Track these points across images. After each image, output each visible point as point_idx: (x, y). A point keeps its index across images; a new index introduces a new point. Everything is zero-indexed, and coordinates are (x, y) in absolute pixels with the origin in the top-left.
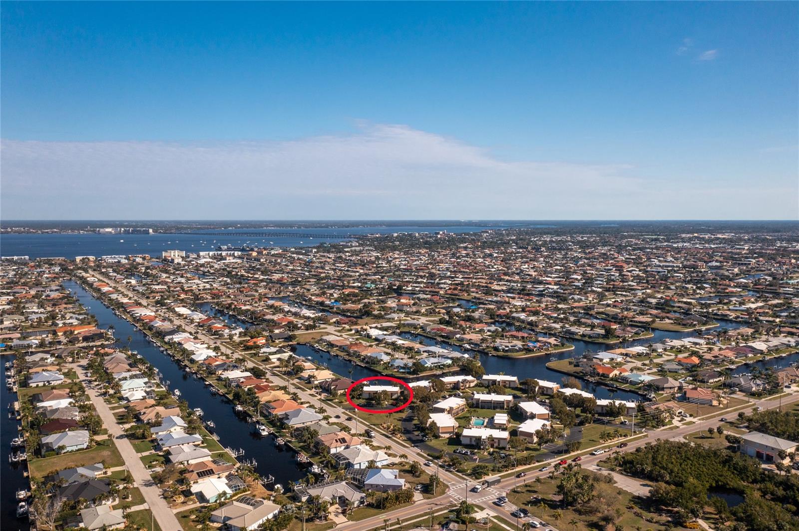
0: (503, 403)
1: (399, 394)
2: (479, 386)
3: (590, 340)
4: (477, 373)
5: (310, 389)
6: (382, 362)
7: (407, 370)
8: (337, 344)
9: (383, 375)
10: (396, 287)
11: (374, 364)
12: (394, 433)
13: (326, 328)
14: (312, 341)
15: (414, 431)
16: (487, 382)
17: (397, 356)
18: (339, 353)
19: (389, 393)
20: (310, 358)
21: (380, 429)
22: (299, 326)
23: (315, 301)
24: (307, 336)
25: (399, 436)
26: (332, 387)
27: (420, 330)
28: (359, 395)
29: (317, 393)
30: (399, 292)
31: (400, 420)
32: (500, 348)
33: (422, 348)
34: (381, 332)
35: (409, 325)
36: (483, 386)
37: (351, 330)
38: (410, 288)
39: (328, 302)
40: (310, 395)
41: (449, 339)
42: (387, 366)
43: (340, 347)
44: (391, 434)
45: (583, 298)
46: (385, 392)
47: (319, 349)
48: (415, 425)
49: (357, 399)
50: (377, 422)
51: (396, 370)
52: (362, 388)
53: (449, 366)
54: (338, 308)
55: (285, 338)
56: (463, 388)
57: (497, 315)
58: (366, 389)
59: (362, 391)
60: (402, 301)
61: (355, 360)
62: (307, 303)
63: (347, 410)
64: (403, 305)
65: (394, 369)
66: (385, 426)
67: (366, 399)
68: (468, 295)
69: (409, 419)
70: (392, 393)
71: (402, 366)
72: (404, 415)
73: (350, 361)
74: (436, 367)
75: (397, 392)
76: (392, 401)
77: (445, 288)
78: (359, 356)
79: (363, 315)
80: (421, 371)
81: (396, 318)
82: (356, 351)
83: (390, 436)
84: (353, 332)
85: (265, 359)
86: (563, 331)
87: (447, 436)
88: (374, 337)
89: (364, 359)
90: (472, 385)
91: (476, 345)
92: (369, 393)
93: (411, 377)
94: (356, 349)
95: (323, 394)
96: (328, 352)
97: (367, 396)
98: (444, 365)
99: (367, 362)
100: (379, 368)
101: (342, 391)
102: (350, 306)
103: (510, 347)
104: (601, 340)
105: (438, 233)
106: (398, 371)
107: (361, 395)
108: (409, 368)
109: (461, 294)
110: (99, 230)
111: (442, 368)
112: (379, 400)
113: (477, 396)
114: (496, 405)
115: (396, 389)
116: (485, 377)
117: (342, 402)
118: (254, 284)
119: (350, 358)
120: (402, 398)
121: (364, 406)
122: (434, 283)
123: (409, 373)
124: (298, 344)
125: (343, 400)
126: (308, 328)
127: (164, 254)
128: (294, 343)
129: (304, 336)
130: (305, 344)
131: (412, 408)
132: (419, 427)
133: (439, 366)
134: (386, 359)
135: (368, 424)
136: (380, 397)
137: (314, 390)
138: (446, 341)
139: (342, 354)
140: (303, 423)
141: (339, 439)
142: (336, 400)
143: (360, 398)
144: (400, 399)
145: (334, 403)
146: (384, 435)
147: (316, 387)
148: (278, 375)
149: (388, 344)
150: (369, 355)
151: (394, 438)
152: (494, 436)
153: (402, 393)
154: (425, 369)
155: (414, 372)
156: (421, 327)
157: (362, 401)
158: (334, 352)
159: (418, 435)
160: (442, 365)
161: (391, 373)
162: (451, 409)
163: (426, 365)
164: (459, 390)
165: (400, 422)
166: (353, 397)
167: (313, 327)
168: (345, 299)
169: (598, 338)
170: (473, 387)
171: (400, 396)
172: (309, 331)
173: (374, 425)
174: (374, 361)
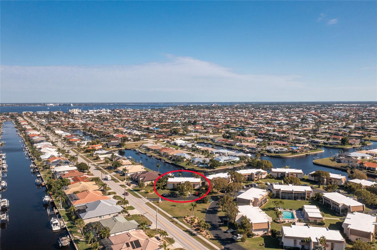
0: (304, 193)
1: (201, 185)
2: (270, 178)
3: (332, 146)
4: (266, 166)
5: (122, 181)
6: (185, 160)
7: (205, 166)
8: (152, 149)
9: (186, 169)
10: (193, 122)
11: (179, 161)
12: (198, 229)
13: (148, 140)
14: (135, 147)
15: (220, 226)
16: (276, 174)
17: (196, 156)
18: (153, 154)
19: (192, 184)
20: (130, 157)
21: (183, 222)
22: (129, 139)
23: (143, 128)
24: (133, 144)
25: (204, 233)
26: (141, 179)
27: (210, 141)
28: (164, 186)
29: (127, 184)
30: (194, 123)
31: (203, 212)
32: (272, 150)
33: (215, 151)
34: (184, 142)
35: (203, 138)
36: (273, 178)
37: (164, 141)
38: (201, 123)
39: (151, 128)
40: (121, 185)
41: (232, 146)
42: (189, 162)
43: (155, 150)
44: (196, 230)
45: (307, 126)
46: (188, 183)
47: (139, 152)
48: (221, 218)
49: (162, 189)
50: (180, 214)
51: (196, 166)
52: (167, 179)
53: (238, 162)
54: (157, 131)
55: (117, 146)
56: (256, 179)
57: (259, 134)
58: (170, 180)
59: (166, 182)
60: (196, 128)
61: (165, 159)
62: (139, 129)
63: (151, 201)
64: (198, 129)
65: (195, 164)
66: (188, 219)
67: (171, 190)
68: (236, 125)
69: (213, 211)
70: (195, 184)
71: (201, 162)
72: (207, 206)
73: (160, 159)
74: (228, 163)
75: (198, 183)
76: (194, 191)
77: (221, 123)
78: (167, 156)
79: (173, 134)
80: (217, 166)
81: (194, 135)
82: (166, 153)
83: (195, 232)
84: (165, 142)
85: (96, 158)
86: (309, 141)
87: (261, 233)
88: (179, 145)
89: (171, 158)
90: (264, 176)
91: (252, 149)
92: (173, 184)
93: (209, 170)
94: (165, 151)
95: (132, 185)
96: (145, 154)
97: (171, 187)
98: (234, 162)
99: (173, 160)
100: (182, 164)
101: (149, 183)
102: (164, 130)
103: (279, 150)
104: (340, 146)
105: (213, 105)
106: (198, 166)
107: (165, 185)
108: (207, 164)
109: (231, 125)
110: (47, 105)
111: (232, 164)
112: (182, 191)
113: (276, 187)
114: (296, 195)
115: (198, 180)
116: (274, 170)
117: (147, 193)
118: (111, 121)
119: (161, 157)
120: (204, 188)
121: (169, 196)
122: (215, 121)
123: (207, 168)
124: (126, 149)
125: (149, 191)
126: (135, 140)
127: (70, 111)
128: (123, 148)
129: (131, 145)
130: (130, 150)
131: (215, 198)
132: (226, 222)
133: (230, 162)
134: (188, 157)
135: (170, 216)
136: (183, 188)
137: (125, 181)
138: (230, 147)
139: (155, 155)
140: (100, 217)
141: (131, 243)
142: (143, 191)
143: (164, 189)
144: (202, 190)
145: (140, 193)
146: (187, 231)
147: (128, 179)
148: (100, 170)
149: (189, 149)
150: (175, 154)
151: (199, 236)
152: (327, 238)
153: (203, 184)
154: (220, 165)
155: (211, 167)
156: (211, 140)
157: (166, 192)
158: (150, 153)
159: (226, 232)
160: (233, 162)
161: (192, 168)
162: (256, 200)
163: (220, 162)
164: (253, 180)
165: (205, 214)
166: (158, 188)
167: (139, 140)
168: (162, 127)
169: (337, 145)
170: (265, 178)
171: (201, 187)
172: (136, 142)
173: (177, 218)
174: (179, 159)
